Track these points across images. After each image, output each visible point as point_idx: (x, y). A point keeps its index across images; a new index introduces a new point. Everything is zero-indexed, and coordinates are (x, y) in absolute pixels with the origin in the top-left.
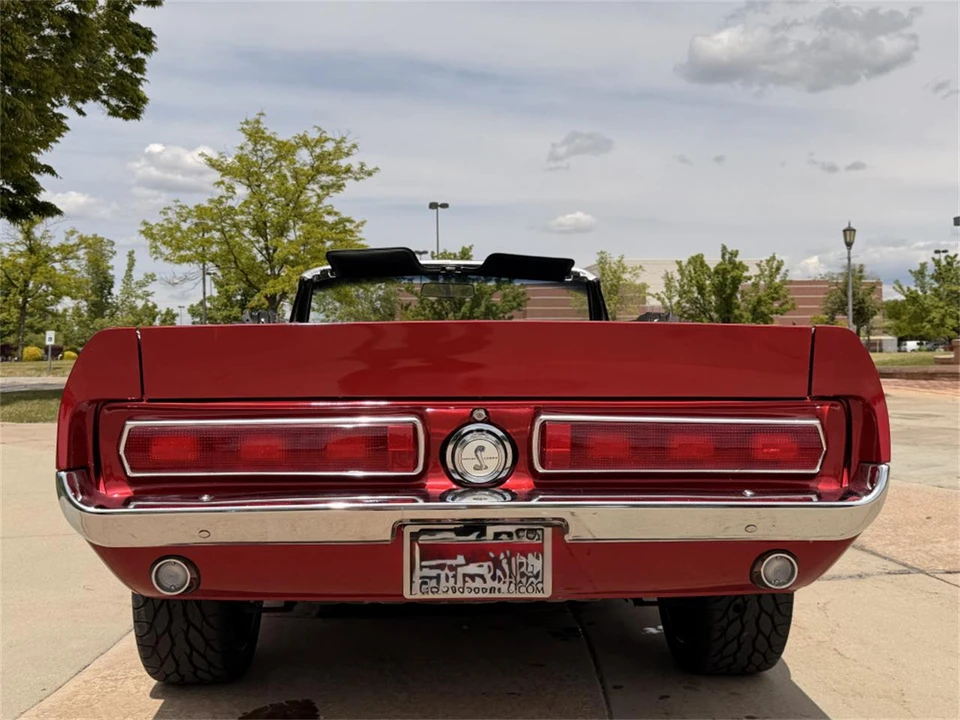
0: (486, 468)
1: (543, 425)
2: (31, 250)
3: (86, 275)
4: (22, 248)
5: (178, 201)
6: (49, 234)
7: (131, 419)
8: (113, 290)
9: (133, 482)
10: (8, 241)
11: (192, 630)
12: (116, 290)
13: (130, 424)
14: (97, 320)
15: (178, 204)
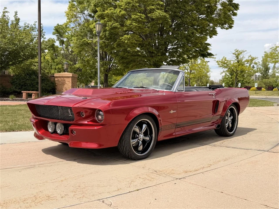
2: (238, 62)
3: (261, 67)
4: (236, 61)
5: (276, 45)
6: (244, 57)
8: (269, 71)
10: (233, 60)
12: (270, 71)
14: (264, 80)
15: (276, 46)
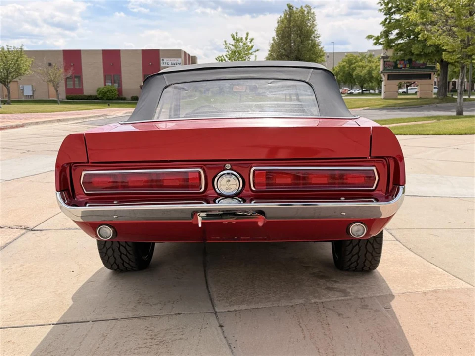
0: (231, 189)
1: (254, 171)
7: (84, 170)
9: (87, 195)
11: (122, 255)
13: (84, 173)
